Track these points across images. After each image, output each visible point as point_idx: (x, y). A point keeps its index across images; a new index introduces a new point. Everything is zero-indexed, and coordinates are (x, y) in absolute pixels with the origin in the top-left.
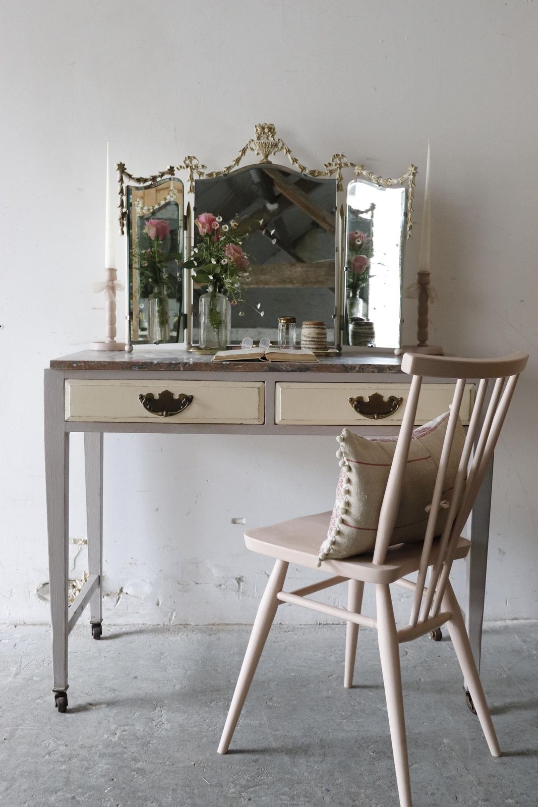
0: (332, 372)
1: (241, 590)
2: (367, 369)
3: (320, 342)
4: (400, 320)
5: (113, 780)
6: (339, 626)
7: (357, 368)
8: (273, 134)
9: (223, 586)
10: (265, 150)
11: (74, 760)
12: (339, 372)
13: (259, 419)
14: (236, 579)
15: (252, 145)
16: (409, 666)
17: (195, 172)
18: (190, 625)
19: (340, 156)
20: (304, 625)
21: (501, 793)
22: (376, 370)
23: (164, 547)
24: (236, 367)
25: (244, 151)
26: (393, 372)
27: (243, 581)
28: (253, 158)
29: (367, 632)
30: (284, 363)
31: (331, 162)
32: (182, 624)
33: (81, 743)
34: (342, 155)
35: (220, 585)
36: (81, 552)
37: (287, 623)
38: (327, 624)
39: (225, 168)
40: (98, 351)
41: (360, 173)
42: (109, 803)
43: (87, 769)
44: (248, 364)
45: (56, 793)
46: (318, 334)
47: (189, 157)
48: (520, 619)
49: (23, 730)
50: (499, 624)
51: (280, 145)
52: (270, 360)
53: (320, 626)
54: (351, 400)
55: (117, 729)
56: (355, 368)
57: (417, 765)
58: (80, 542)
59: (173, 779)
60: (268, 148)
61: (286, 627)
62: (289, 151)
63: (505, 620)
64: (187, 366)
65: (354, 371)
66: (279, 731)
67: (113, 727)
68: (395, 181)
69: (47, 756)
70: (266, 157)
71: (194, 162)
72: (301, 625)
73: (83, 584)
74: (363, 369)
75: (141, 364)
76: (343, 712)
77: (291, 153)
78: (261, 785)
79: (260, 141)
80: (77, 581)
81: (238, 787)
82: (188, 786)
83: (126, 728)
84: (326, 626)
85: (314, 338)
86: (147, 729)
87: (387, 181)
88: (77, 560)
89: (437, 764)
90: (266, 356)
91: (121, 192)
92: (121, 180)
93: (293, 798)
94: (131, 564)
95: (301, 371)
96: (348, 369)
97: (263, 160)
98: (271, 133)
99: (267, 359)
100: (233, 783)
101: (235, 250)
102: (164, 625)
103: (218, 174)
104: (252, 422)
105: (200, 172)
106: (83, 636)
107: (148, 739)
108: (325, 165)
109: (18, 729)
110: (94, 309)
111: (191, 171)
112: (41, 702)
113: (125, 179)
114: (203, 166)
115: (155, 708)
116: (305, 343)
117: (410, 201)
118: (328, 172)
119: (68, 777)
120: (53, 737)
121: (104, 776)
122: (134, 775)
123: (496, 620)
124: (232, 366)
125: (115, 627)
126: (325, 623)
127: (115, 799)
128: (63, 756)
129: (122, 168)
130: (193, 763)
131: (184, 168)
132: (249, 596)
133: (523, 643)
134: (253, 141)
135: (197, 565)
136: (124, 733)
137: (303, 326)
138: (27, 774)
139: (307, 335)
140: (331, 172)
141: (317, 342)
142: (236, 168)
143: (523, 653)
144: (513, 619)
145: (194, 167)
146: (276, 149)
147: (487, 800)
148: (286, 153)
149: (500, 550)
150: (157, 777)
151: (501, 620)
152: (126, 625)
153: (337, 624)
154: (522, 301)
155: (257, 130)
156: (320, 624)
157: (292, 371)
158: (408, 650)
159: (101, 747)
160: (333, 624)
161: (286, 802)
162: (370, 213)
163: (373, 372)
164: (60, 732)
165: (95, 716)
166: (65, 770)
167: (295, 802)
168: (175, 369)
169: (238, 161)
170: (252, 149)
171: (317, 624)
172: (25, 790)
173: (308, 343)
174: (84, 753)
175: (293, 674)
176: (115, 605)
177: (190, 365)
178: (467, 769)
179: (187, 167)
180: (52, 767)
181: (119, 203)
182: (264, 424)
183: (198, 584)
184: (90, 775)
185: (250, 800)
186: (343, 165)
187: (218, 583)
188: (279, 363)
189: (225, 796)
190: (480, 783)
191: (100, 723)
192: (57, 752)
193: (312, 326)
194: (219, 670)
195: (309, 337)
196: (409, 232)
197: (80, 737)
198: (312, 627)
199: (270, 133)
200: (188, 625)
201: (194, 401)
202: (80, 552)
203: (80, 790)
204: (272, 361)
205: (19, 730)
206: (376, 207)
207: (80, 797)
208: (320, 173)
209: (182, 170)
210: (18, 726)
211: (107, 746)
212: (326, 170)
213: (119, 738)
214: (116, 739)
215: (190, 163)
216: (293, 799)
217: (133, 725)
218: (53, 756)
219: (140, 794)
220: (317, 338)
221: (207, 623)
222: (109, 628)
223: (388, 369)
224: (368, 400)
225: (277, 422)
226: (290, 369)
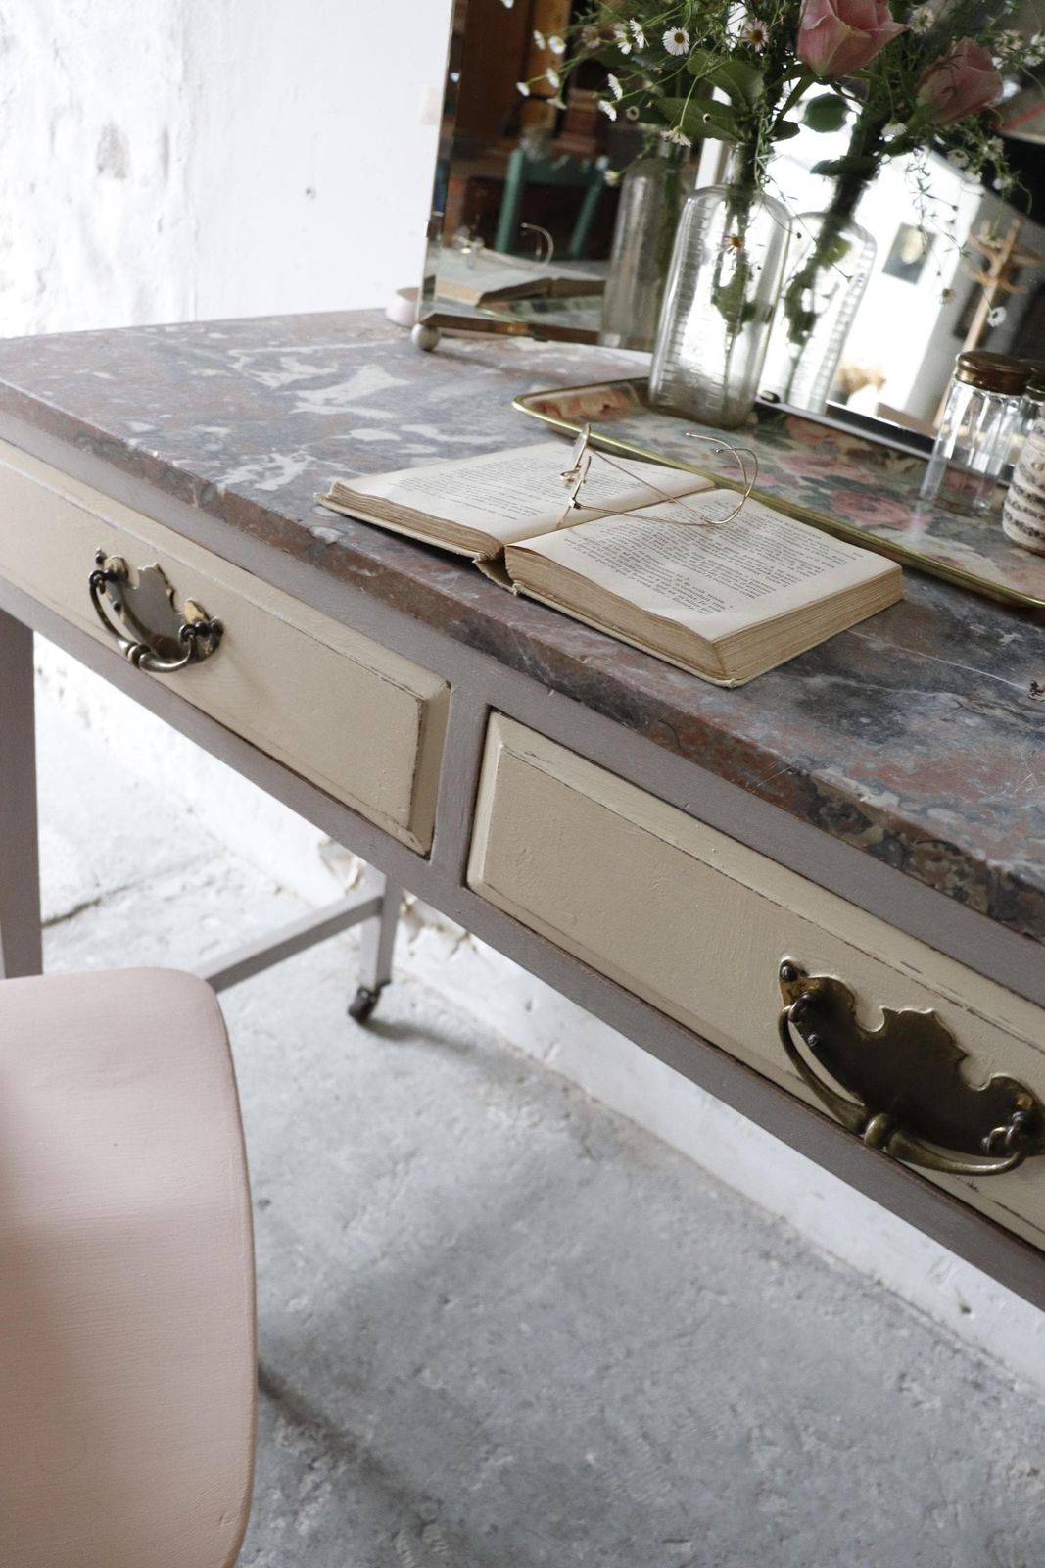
0: (741, 784)
2: (930, 865)
7: (876, 833)
12: (774, 800)
13: (411, 827)
18: (583, 1090)
24: (353, 569)
32: (566, 1079)
37: (798, 1227)
38: (895, 1294)
52: (513, 590)
54: (793, 975)
56: (866, 823)
61: (788, 1234)
64: (210, 495)
65: (852, 837)
74: (906, 853)
90: (510, 560)
95: (596, 709)
96: (823, 811)
99: (511, 576)
102: (530, 1057)
104: (390, 828)
124: (339, 559)
157: (561, 689)
163: (960, 896)
168: (180, 494)
176: (447, 958)
177: (216, 494)
182: (427, 855)
200: (578, 1088)
201: (227, 646)
222: (420, 999)
224: (878, 1026)
225: (470, 879)
226: (552, 675)
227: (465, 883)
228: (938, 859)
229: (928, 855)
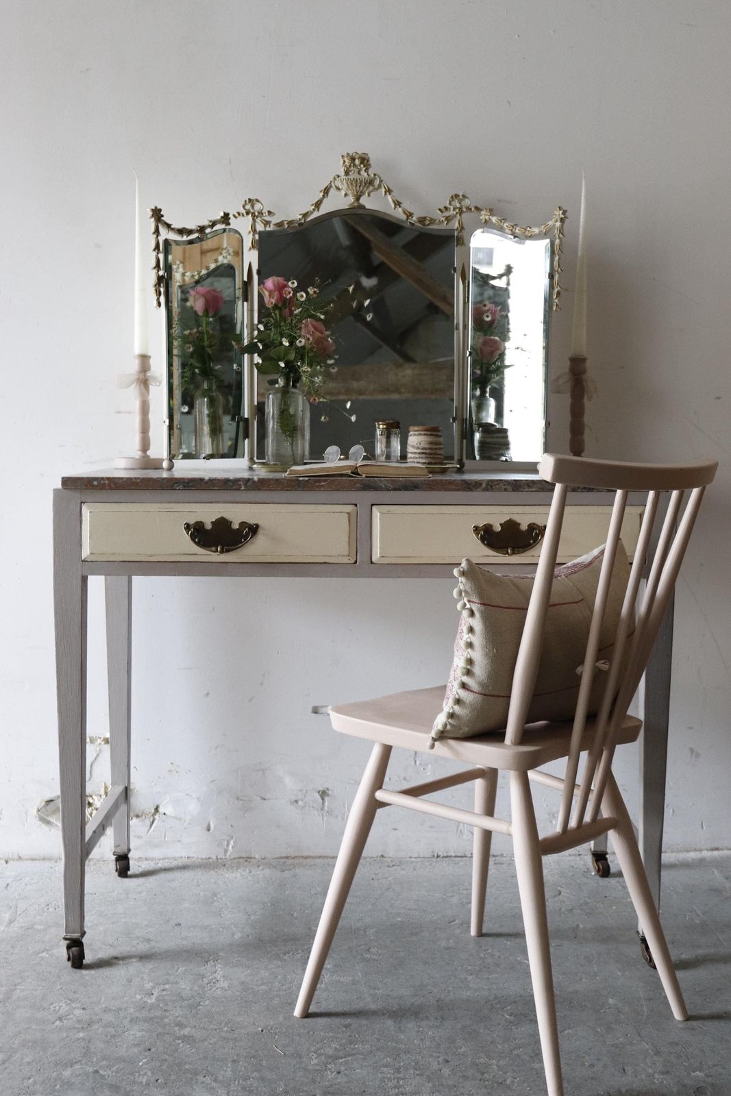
0: (450, 490)
1: (326, 808)
2: (498, 486)
3: (435, 454)
4: (544, 422)
5: (149, 1050)
6: (464, 858)
7: (484, 485)
8: (367, 167)
9: (300, 803)
10: (356, 190)
11: (95, 1027)
12: (458, 490)
13: (349, 556)
14: (319, 792)
15: (338, 183)
16: (563, 909)
17: (258, 220)
18: (254, 858)
19: (461, 197)
20: (416, 858)
21: (686, 1064)
22: (509, 488)
23: (216, 748)
24: (318, 484)
25: (326, 191)
26: (534, 490)
27: (328, 795)
28: (339, 201)
29: (504, 866)
30: (382, 479)
31: (448, 206)
32: (242, 858)
33: (104, 1006)
34: (464, 196)
35: (296, 801)
36: (100, 756)
37: (391, 855)
38: (447, 857)
39: (300, 215)
40: (125, 469)
41: (488, 219)
42: (146, 1077)
43: (113, 1036)
44: (333, 480)
45: (71, 1066)
46: (431, 443)
47: (250, 200)
48: (722, 849)
49: (22, 990)
50: (693, 855)
51: (377, 183)
52: (364, 476)
53: (439, 859)
54: (476, 529)
55: (154, 988)
56: (481, 484)
57: (570, 1031)
58: (99, 741)
59: (232, 1049)
60: (360, 186)
61: (389, 860)
62: (389, 191)
63: (701, 850)
64: (250, 483)
65: (479, 490)
66: (379, 989)
67: (148, 986)
68: (536, 230)
69: (58, 1022)
70: (358, 199)
71: (258, 207)
72: (411, 857)
73: (102, 800)
74: (492, 486)
75: (186, 481)
76: (470, 966)
77: (392, 193)
78: (355, 1054)
79: (349, 177)
80: (94, 797)
81: (323, 1058)
82: (254, 1057)
83: (167, 986)
84: (447, 859)
85: (425, 449)
86: (196, 988)
87: (525, 229)
88: (94, 767)
89: (599, 1030)
90: (359, 470)
91: (157, 247)
92: (157, 232)
93: (398, 1070)
94: (170, 771)
95: (407, 490)
96: (471, 487)
97: (353, 203)
98: (364, 166)
99: (360, 473)
100: (315, 1052)
101: (316, 328)
102: (217, 859)
103: (290, 223)
104: (340, 560)
105: (266, 221)
106: (103, 873)
107: (198, 1000)
108: (440, 210)
109: (16, 989)
110: (119, 412)
111: (253, 219)
112: (47, 955)
113: (162, 230)
114: (270, 213)
115: (207, 962)
116: (413, 456)
117: (557, 258)
118: (444, 219)
119: (88, 1047)
120: (65, 998)
121: (138, 1045)
122: (179, 1044)
123: (688, 851)
124: (311, 483)
125: (148, 862)
126: (445, 855)
127: (153, 1073)
128: (79, 1021)
129: (157, 214)
130: (260, 1029)
131: (243, 215)
132: (337, 816)
133: (725, 881)
134: (338, 176)
135: (264, 774)
136: (165, 993)
137: (411, 433)
138: (30, 1044)
139: (416, 446)
140: (448, 219)
141: (430, 454)
142: (316, 215)
143: (725, 893)
144: (712, 850)
145: (257, 214)
146: (371, 188)
147: (667, 1073)
148: (385, 193)
149: (692, 751)
150: (210, 1046)
151: (695, 850)
152: (163, 859)
153: (461, 857)
154: (719, 398)
155: (344, 161)
156: (438, 856)
157: (395, 489)
158: (561, 889)
159: (132, 1010)
160: (456, 857)
161: (389, 1076)
162: (505, 278)
163: (506, 490)
164: (75, 992)
165: (123, 973)
166: (83, 1039)
167: (401, 1075)
168: (234, 488)
169: (318, 205)
170: (338, 189)
171: (434, 856)
172: (29, 1063)
173: (417, 456)
174: (109, 1017)
175: (399, 919)
176: (149, 830)
177: (254, 482)
178: (639, 1035)
179: (248, 213)
180: (65, 1035)
181: (154, 264)
182: (356, 562)
183: (265, 799)
184: (119, 1044)
185: (339, 1073)
186: (464, 210)
187: (293, 798)
188: (376, 479)
189: (304, 1069)
190: (657, 1053)
191: (129, 981)
192: (72, 1016)
193: (422, 433)
194: (295, 915)
195: (418, 448)
196: (556, 301)
197: (103, 1000)
198: (427, 859)
199: (362, 166)
200: (251, 858)
201: (260, 531)
202: (98, 755)
203: (104, 1063)
204: (366, 477)
205: (18, 991)
206: (513, 270)
207: (105, 1071)
208: (432, 221)
209: (240, 218)
210: (15, 986)
211: (142, 1007)
212: (440, 217)
213: (157, 999)
214: (153, 1000)
215: (251, 208)
216: (399, 1072)
217: (176, 983)
218: (65, 1022)
219: (187, 1067)
220: (429, 449)
221: (278, 856)
222: (139, 864)
223: (526, 487)
224: (498, 529)
225: (373, 560)
226: (392, 487)
227: (372, 563)
228: (498, 484)
229: (496, 484)
